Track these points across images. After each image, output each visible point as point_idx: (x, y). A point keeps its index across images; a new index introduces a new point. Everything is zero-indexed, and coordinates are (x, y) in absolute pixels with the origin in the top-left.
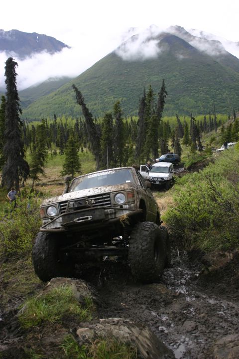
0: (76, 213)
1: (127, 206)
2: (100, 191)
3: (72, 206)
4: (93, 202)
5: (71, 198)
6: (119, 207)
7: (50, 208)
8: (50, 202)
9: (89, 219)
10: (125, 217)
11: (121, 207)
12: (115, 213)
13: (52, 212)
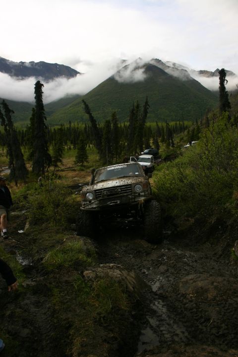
0: (108, 199)
1: (143, 194)
2: (124, 183)
3: (105, 193)
4: (119, 190)
5: (103, 187)
6: (137, 194)
7: (88, 194)
8: (88, 189)
9: (118, 203)
10: (143, 201)
11: (139, 194)
12: (135, 198)
13: (90, 197)
